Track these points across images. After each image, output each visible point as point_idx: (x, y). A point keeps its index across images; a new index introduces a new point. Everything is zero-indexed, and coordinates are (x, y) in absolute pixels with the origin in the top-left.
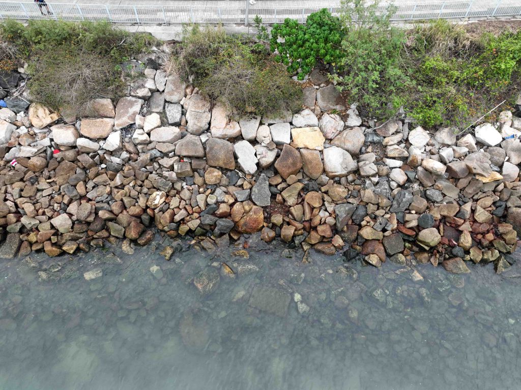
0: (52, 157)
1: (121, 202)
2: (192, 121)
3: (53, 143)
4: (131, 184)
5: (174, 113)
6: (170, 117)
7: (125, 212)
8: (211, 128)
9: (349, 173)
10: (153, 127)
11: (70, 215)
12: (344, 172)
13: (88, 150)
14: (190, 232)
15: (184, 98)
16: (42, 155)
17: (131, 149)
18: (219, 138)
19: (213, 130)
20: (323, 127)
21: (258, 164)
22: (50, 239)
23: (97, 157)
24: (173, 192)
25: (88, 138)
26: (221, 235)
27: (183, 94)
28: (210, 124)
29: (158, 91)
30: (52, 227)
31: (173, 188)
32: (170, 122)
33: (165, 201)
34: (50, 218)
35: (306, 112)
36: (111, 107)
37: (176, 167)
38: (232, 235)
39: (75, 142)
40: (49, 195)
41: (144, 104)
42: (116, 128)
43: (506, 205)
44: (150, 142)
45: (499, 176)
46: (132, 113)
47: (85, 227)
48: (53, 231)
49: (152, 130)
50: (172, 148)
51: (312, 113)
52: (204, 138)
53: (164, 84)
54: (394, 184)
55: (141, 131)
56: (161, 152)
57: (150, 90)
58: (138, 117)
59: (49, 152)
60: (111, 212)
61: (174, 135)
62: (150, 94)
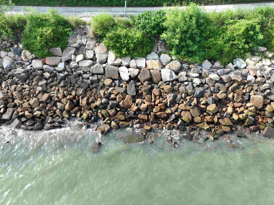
0: (31, 74)
1: (63, 93)
2: (99, 58)
3: (32, 68)
4: (69, 86)
5: (90, 54)
6: (88, 56)
7: (65, 98)
9: (174, 80)
10: (80, 60)
11: (38, 99)
12: (171, 80)
14: (96, 107)
15: (95, 47)
16: (27, 73)
17: (69, 70)
19: (108, 62)
20: (161, 60)
21: (130, 76)
22: (28, 110)
23: (53, 74)
25: (49, 65)
26: (111, 108)
28: (107, 59)
29: (83, 45)
31: (89, 87)
33: (84, 93)
34: (28, 101)
35: (153, 53)
36: (61, 51)
37: (90, 78)
39: (43, 67)
41: (76, 51)
42: (62, 61)
43: (249, 94)
44: (78, 67)
47: (45, 105)
48: (29, 106)
50: (89, 69)
52: (104, 65)
53: (86, 41)
54: (195, 85)
55: (74, 62)
56: (83, 71)
57: (79, 44)
58: (73, 56)
60: (58, 98)
61: (90, 64)
62: (79, 46)
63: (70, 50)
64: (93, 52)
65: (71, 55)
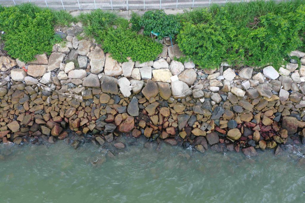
0: (10, 88)
1: (49, 114)
2: (93, 66)
3: (11, 79)
4: (56, 104)
5: (82, 62)
6: (81, 64)
7: (51, 120)
8: (104, 70)
9: (187, 96)
10: (70, 70)
11: (19, 122)
12: (184, 96)
13: (31, 84)
14: (90, 132)
15: (89, 53)
16: (5, 86)
17: (57, 83)
18: (109, 76)
19: (105, 71)
20: (172, 69)
21: (132, 91)
22: (6, 136)
23: (36, 88)
24: (80, 108)
25: (32, 76)
26: (108, 133)
27: (88, 50)
28: (104, 68)
29: (74, 49)
30: (8, 129)
31: (80, 105)
32: (80, 67)
33: (75, 114)
34: (7, 124)
35: (161, 60)
36: (46, 58)
37: (83, 93)
38: (115, 133)
39: (24, 79)
40: (7, 110)
41: (66, 57)
42: (49, 70)
43: (282, 115)
44: (68, 79)
45: (277, 98)
46: (58, 61)
47: (27, 129)
48: (8, 131)
49: (69, 71)
50: (81, 82)
51: (165, 61)
52: (100, 76)
53: (78, 44)
54: (213, 103)
55: (63, 72)
56: (74, 84)
57: (69, 48)
58: (61, 64)
59: (9, 85)
60: (43, 120)
61: (82, 74)
62: (69, 51)
63: (58, 57)
64: (86, 59)
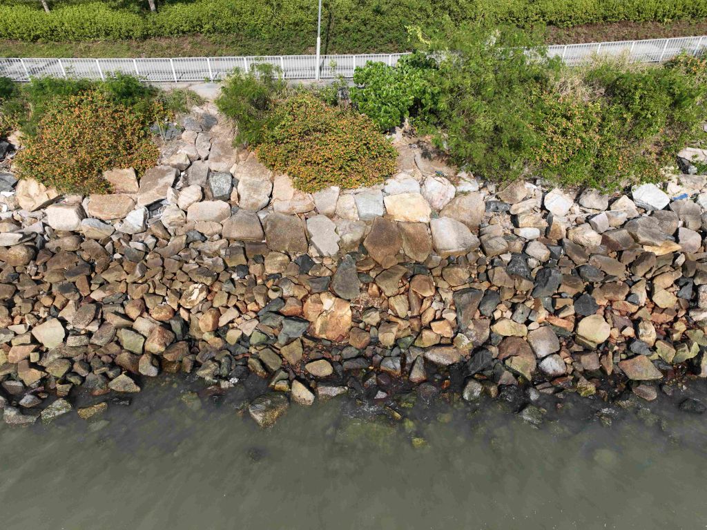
0: (43, 246)
1: (141, 302)
3: (46, 228)
4: (157, 278)
5: (220, 184)
6: (216, 189)
7: (145, 315)
8: (272, 202)
9: (468, 250)
10: (191, 202)
11: (64, 322)
12: (462, 249)
13: (96, 236)
14: (243, 339)
15: (235, 165)
16: (29, 244)
17: (159, 233)
19: (275, 204)
20: (428, 193)
21: (340, 243)
22: (28, 358)
23: (109, 244)
25: (99, 219)
26: (289, 341)
27: (233, 159)
28: (271, 196)
29: (199, 158)
30: (34, 340)
31: (218, 280)
32: (216, 195)
33: (206, 298)
34: (31, 328)
36: (133, 177)
37: (222, 252)
38: (305, 340)
39: (78, 225)
40: (33, 296)
41: (180, 176)
42: (140, 204)
43: (694, 284)
44: (187, 222)
45: (676, 247)
46: (163, 184)
47: (85, 340)
48: (34, 347)
50: (217, 228)
51: (410, 177)
52: (262, 215)
53: (208, 148)
54: (533, 263)
55: (174, 207)
56: (202, 234)
57: (188, 157)
58: (170, 190)
59: (39, 241)
60: (126, 316)
61: (220, 211)
62: (188, 162)
63: (163, 174)
64: (230, 178)
65: (165, 186)
